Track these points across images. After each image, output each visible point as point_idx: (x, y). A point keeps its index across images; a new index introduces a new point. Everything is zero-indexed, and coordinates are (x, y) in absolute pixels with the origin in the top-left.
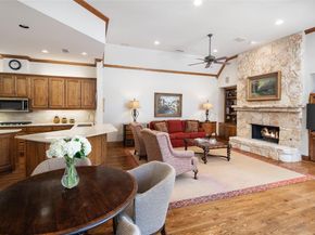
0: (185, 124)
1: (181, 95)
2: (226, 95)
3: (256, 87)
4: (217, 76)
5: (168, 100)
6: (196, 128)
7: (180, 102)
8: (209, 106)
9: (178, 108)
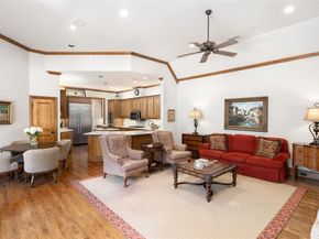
9: (260, 118)
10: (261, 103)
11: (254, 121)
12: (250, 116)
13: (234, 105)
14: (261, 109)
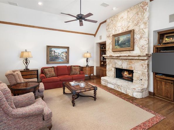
0: (70, 68)
1: (68, 48)
2: (101, 48)
3: (118, 41)
4: (95, 35)
5: (58, 51)
6: (78, 71)
7: (67, 53)
8: (88, 55)
9: (66, 57)
10: (66, 50)
11: (63, 58)
12: (61, 56)
13: (53, 49)
14: (66, 52)
